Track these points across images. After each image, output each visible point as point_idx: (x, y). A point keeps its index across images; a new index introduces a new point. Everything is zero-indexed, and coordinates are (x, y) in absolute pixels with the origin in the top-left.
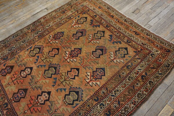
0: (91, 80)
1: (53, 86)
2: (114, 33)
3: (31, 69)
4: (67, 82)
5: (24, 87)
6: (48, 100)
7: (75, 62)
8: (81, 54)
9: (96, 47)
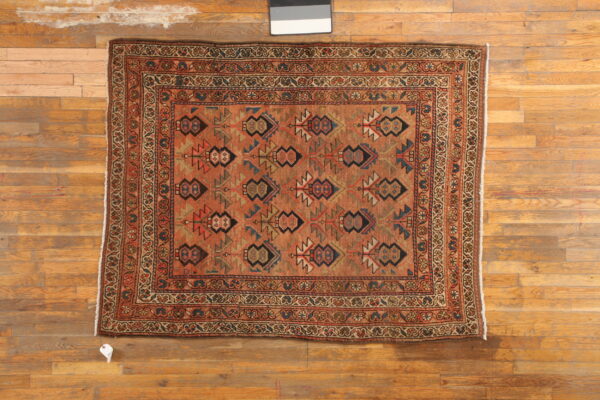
0: (303, 256)
1: (247, 217)
2: (419, 209)
3: (233, 157)
4: (270, 227)
5: (204, 182)
6: (226, 231)
7: (307, 206)
8: (327, 199)
9: (362, 210)
